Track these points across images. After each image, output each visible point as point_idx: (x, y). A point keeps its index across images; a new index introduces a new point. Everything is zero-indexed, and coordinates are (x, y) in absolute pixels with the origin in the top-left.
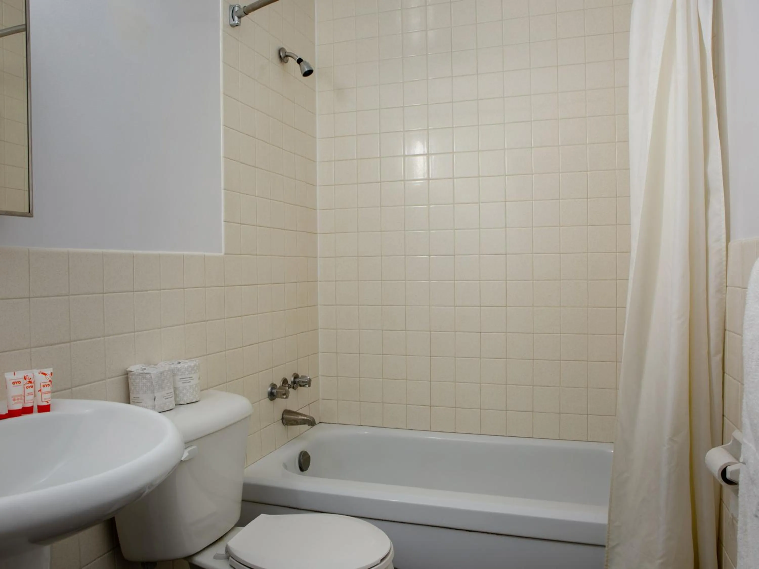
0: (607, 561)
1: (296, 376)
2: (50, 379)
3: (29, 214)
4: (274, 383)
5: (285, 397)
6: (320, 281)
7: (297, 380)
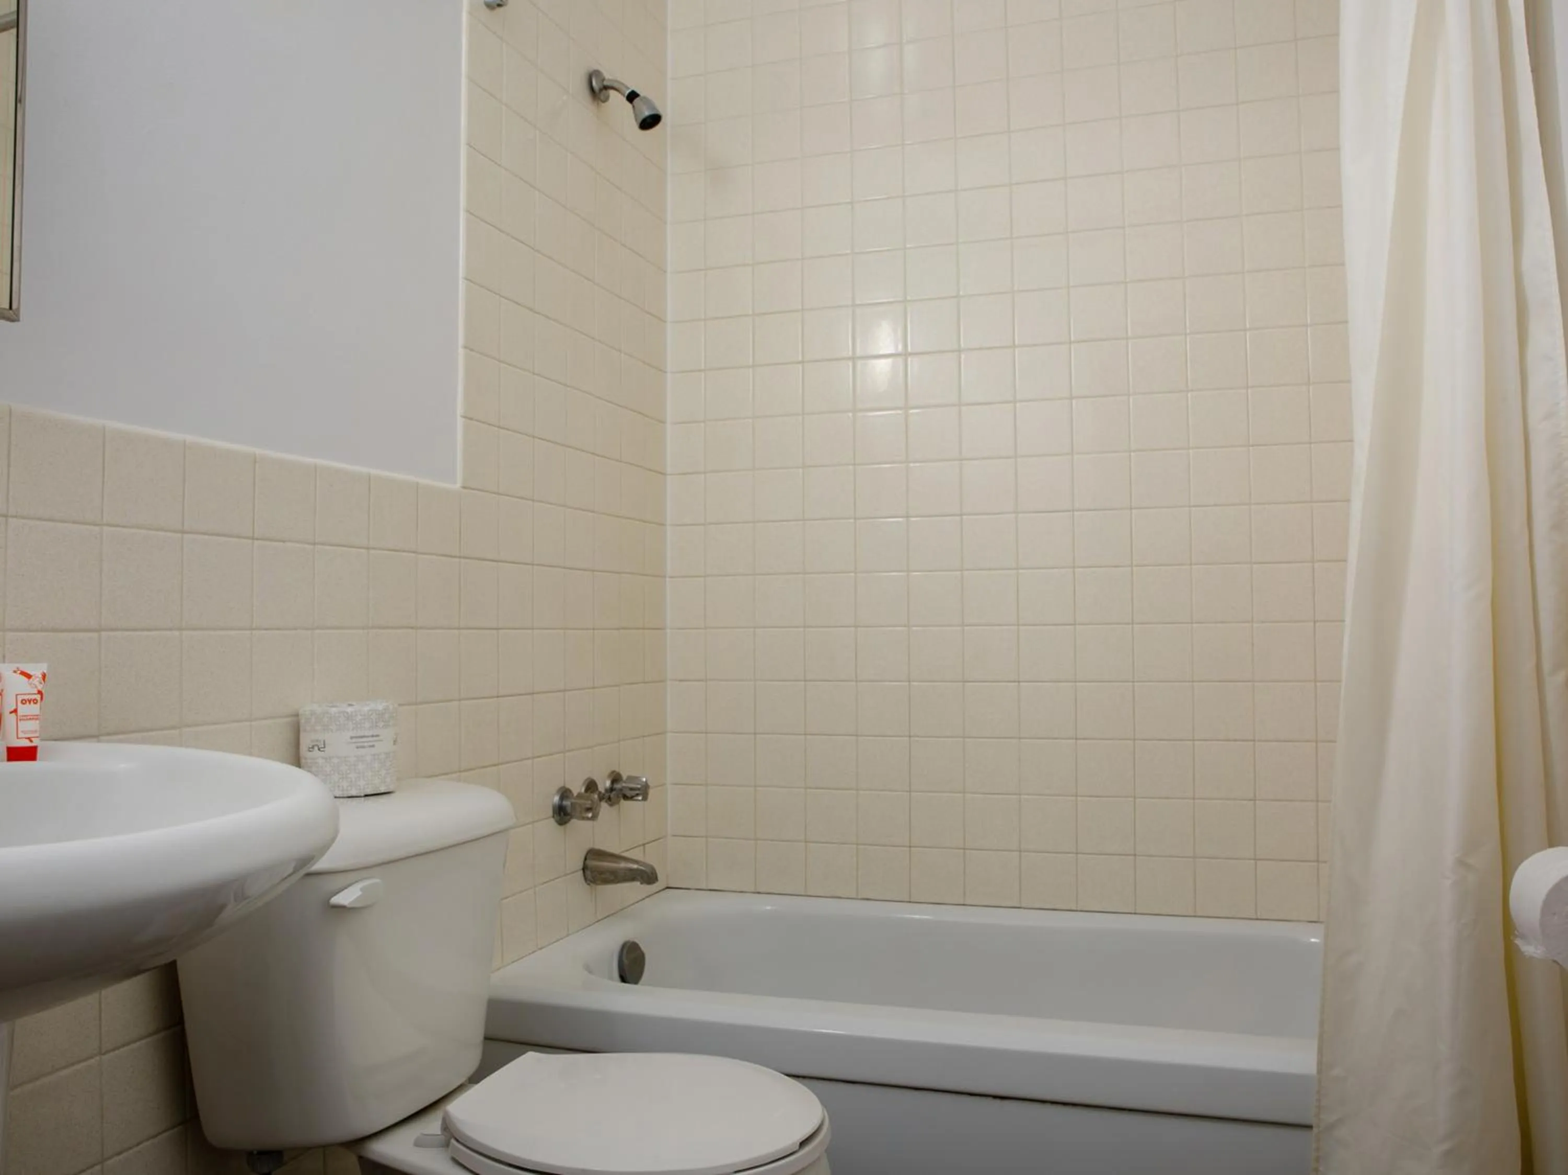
0: (1318, 1159)
1: (616, 778)
2: (40, 687)
3: (11, 312)
4: (568, 786)
5: (590, 815)
6: (671, 577)
7: (618, 786)
